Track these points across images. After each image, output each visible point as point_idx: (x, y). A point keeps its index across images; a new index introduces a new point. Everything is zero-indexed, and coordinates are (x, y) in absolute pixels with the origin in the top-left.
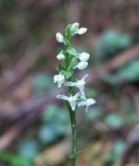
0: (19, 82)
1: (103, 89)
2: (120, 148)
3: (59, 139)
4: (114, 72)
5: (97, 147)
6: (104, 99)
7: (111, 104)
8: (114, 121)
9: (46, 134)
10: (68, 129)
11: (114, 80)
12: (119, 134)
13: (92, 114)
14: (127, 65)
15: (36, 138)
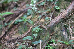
0: (24, 5)
1: (37, 6)
2: (40, 16)
3: (30, 15)
4: (39, 4)
5: (37, 16)
6: (38, 8)
7: (39, 9)
8: (39, 12)
9: (28, 14)
10: (32, 13)
11: (39, 5)
12: (40, 14)
13: (36, 11)
14: (41, 3)
15: (26, 14)
